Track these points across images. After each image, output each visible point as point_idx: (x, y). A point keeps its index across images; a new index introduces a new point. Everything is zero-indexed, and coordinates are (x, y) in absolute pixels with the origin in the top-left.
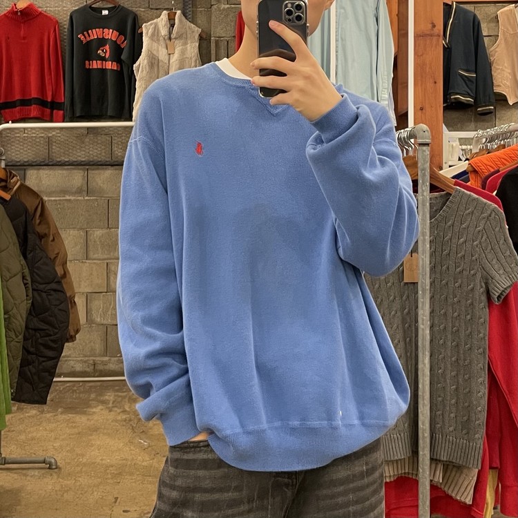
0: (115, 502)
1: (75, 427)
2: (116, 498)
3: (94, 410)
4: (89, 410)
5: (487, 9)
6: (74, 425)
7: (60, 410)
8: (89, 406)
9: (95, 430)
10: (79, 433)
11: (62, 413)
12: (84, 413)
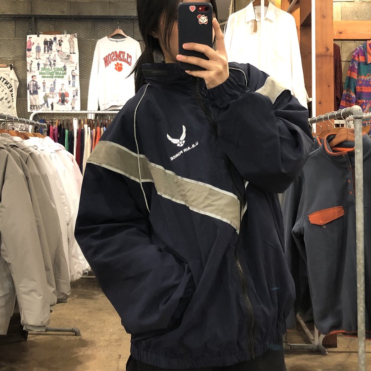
0: (120, 358)
1: (87, 308)
2: (120, 356)
3: (97, 297)
4: (94, 296)
5: (349, 44)
6: (86, 306)
7: (75, 296)
8: (94, 294)
9: (100, 310)
10: (90, 312)
11: (77, 298)
12: (92, 298)
